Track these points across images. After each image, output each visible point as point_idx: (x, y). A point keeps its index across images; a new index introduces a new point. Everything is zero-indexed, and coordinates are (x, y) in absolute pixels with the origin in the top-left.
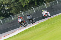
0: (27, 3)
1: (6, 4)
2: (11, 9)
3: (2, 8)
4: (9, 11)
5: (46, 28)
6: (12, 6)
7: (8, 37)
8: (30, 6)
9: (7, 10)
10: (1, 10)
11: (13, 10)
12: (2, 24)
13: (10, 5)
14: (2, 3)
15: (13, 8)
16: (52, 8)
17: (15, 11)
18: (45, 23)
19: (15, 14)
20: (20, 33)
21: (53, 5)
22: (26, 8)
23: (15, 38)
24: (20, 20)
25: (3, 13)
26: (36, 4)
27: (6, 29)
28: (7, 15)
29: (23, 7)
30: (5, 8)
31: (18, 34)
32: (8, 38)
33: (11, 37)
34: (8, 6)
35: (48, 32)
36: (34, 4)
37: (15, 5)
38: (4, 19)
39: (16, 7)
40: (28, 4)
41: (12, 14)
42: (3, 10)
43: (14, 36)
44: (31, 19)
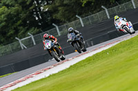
2: (55, 10)
3: (35, 8)
4: (51, 16)
5: (134, 53)
6: (57, 4)
7: (47, 75)
8: (97, 4)
9: (46, 12)
10: (33, 12)
11: (60, 12)
15: (60, 8)
17: (63, 15)
20: (75, 65)
22: (90, 8)
23: (64, 77)
24: (48, 45)
25: (37, 19)
27: (44, 56)
28: (46, 24)
29: (83, 5)
30: (42, 8)
31: (71, 66)
32: (49, 77)
33: (54, 75)
34: (48, 4)
37: (65, 2)
38: (40, 32)
39: (66, 5)
40: (94, 0)
42: (37, 12)
43: (62, 71)
44: (78, 41)
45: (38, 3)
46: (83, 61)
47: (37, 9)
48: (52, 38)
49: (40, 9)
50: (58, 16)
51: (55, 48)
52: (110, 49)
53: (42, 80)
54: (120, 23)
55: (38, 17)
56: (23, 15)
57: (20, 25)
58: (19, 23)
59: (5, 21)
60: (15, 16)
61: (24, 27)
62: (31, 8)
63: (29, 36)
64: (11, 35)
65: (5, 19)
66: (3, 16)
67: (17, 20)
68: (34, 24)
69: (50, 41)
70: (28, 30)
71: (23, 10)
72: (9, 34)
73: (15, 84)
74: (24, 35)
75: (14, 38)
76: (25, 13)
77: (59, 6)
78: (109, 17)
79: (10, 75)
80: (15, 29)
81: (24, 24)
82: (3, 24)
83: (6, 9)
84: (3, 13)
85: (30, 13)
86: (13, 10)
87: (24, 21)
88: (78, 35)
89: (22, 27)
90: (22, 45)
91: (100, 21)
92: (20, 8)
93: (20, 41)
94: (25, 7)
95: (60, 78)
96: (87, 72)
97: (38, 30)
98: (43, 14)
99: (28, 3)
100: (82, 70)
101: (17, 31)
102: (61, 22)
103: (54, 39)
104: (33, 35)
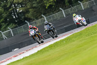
0: (52, 2)
1: (18, 4)
2: (27, 11)
3: (13, 10)
4: (24, 15)
6: (28, 7)
8: (57, 7)
9: (20, 13)
10: (12, 12)
11: (31, 12)
12: (13, 35)
13: (25, 4)
14: (13, 2)
15: (30, 10)
16: (93, 10)
17: (33, 15)
18: (80, 34)
19: (34, 20)
20: (41, 50)
21: (94, 5)
22: (51, 9)
23: (33, 59)
24: (32, 33)
25: (14, 17)
26: (67, 4)
27: (19, 44)
28: (21, 21)
29: (47, 8)
30: (18, 10)
31: (38, 51)
32: (23, 59)
34: (22, 7)
35: (85, 50)
36: (64, 3)
37: (34, 5)
38: (16, 27)
40: (54, 4)
41: (29, 20)
42: (14, 12)
43: (32, 55)
44: (52, 30)
45: (15, 6)
46: (47, 47)
47: (14, 10)
48: (34, 28)
49: (16, 10)
50: (29, 15)
51: (37, 35)
52: (65, 39)
53: (18, 61)
54: (77, 18)
55: (15, 16)
56: (4, 15)
57: (2, 22)
58: (2, 20)
61: (5, 23)
62: (10, 10)
63: (9, 29)
68: (12, 21)
69: (34, 30)
70: (8, 25)
71: (5, 11)
74: (5, 29)
76: (6, 13)
77: (30, 8)
78: (65, 16)
81: (5, 21)
85: (9, 13)
87: (6, 19)
88: (52, 26)
89: (3, 24)
90: (4, 36)
91: (59, 19)
92: (3, 10)
93: (2, 33)
94: (6, 9)
95: (30, 60)
96: (50, 55)
98: (19, 14)
99: (8, 6)
100: (46, 54)
102: (31, 19)
103: (36, 29)
104: (12, 29)
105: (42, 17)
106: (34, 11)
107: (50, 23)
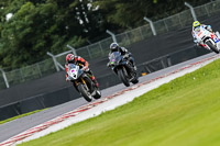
2: (110, 9)
4: (104, 18)
7: (98, 113)
10: (76, 11)
11: (119, 11)
15: (118, 6)
17: (123, 17)
19: (126, 28)
22: (166, 5)
23: (124, 116)
24: (73, 72)
25: (81, 22)
29: (155, 1)
30: (89, 5)
31: (136, 99)
32: (100, 116)
33: (108, 112)
38: (86, 44)
41: (116, 28)
42: (81, 11)
43: (122, 106)
46: (155, 90)
47: (82, 7)
49: (86, 8)
50: (115, 18)
51: (85, 78)
53: (89, 120)
55: (84, 20)
56: (59, 17)
57: (55, 32)
58: (53, 28)
59: (31, 25)
60: (47, 18)
62: (71, 5)
63: (68, 49)
64: (40, 49)
65: (31, 22)
66: (26, 18)
67: (50, 25)
68: (76, 31)
69: (77, 67)
70: (67, 40)
71: (59, 8)
72: (37, 46)
73: (46, 127)
74: (61, 49)
75: (45, 54)
76: (63, 13)
77: (118, 2)
79: (38, 113)
80: (46, 38)
81: (60, 31)
82: (28, 30)
83: (32, 7)
84: (28, 13)
85: (70, 13)
86: (43, 8)
87: (62, 27)
89: (56, 36)
91: (183, 26)
92: (55, 6)
93: (54, 58)
96: (161, 108)
97: (83, 41)
98: (91, 14)
100: (153, 105)
101: (49, 42)
102: (120, 27)
104: (76, 48)
105: (144, 22)
106: (127, 9)
107: (123, 49)
